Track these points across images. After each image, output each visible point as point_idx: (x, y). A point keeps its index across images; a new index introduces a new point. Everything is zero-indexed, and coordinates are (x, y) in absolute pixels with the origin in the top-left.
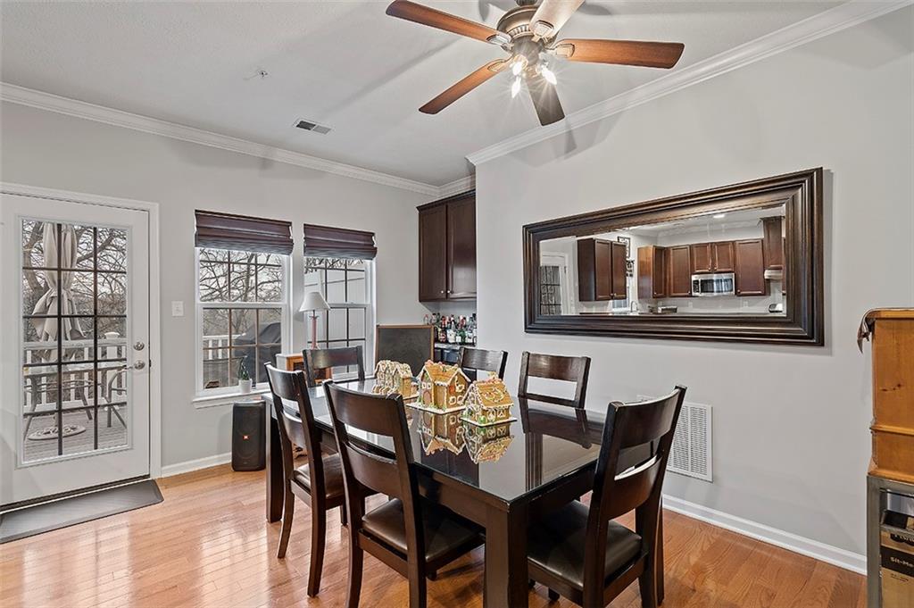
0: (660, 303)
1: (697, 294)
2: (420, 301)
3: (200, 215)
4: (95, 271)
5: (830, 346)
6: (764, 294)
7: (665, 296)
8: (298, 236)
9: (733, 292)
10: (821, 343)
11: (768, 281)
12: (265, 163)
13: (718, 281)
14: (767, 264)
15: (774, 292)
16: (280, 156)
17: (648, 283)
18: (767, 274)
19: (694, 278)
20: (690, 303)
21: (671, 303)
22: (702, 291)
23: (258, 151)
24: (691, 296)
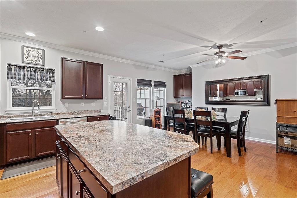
0: (225, 98)
1: (236, 95)
2: (174, 97)
3: (138, 80)
4: (123, 92)
5: (271, 105)
6: (254, 96)
7: (226, 96)
8: (153, 83)
9: (246, 95)
10: (269, 105)
11: (255, 92)
12: (147, 68)
13: (240, 92)
14: (255, 88)
15: (257, 95)
16: (150, 66)
17: (222, 92)
18: (255, 90)
19: (235, 91)
20: (234, 98)
21: (228, 98)
22: (238, 95)
23: (146, 65)
24: (234, 96)
